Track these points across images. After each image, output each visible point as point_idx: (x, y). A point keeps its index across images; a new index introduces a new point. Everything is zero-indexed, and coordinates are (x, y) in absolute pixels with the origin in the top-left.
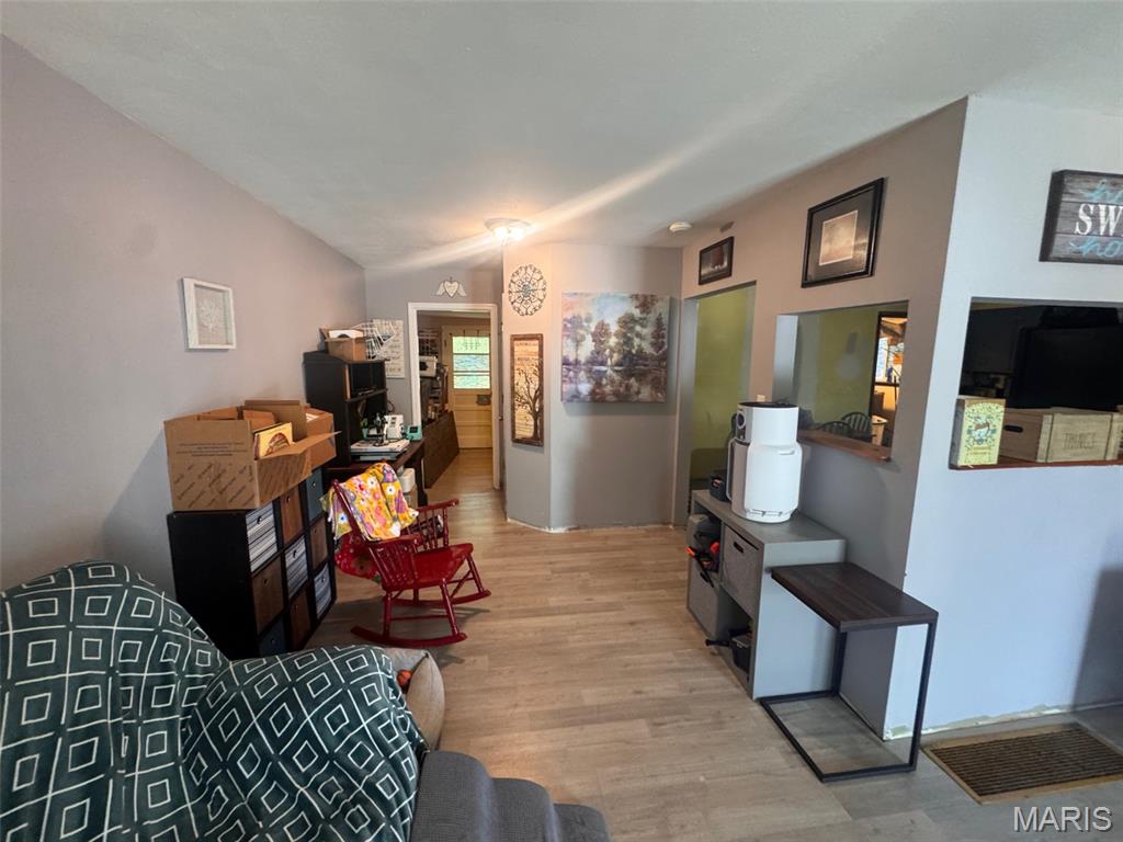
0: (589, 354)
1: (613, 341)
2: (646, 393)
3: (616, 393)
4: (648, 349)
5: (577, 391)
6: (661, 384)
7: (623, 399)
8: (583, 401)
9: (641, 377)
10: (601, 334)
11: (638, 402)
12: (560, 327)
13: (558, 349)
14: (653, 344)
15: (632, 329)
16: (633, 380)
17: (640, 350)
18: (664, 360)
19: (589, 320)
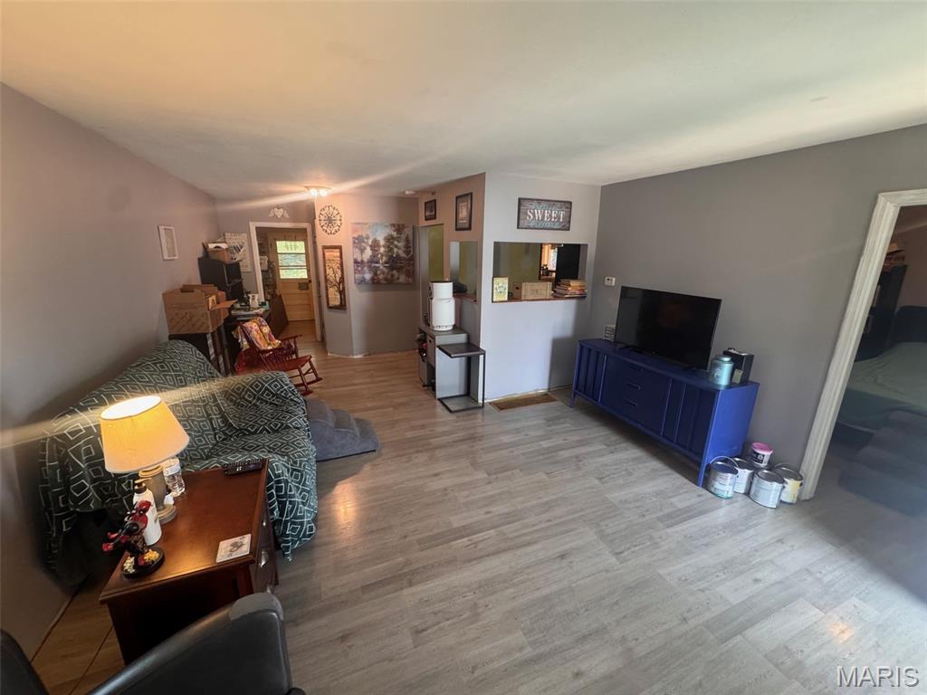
0: (369, 257)
1: (382, 250)
2: (402, 279)
3: (386, 279)
4: (403, 255)
5: (363, 278)
6: (411, 273)
7: (390, 282)
8: (366, 283)
9: (399, 269)
10: (375, 246)
11: (399, 284)
12: (352, 242)
13: (350, 255)
14: (405, 252)
15: (392, 243)
16: (395, 272)
17: (398, 255)
18: (411, 260)
19: (368, 238)
